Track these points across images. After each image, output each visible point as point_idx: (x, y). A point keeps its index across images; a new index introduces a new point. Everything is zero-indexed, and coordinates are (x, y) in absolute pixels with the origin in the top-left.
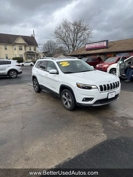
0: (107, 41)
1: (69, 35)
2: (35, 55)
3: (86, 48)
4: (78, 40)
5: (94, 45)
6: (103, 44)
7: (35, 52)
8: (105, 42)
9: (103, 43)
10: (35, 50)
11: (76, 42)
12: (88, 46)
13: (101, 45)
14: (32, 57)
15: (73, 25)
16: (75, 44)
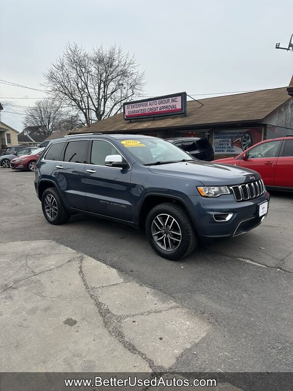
0: (183, 95)
1: (87, 85)
3: (127, 114)
4: (109, 99)
5: (147, 108)
6: (172, 104)
8: (179, 98)
9: (173, 101)
11: (105, 103)
12: (131, 110)
13: (166, 107)
15: (94, 61)
16: (102, 109)
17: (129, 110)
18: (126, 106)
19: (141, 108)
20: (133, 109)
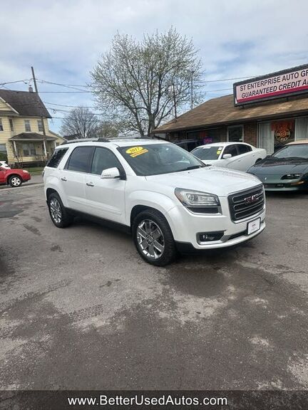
2: (42, 142)
3: (239, 97)
5: (277, 84)
7: (42, 133)
10: (42, 128)
12: (246, 91)
14: (36, 148)
17: (244, 91)
18: (238, 88)
19: (267, 86)
20: (252, 90)
